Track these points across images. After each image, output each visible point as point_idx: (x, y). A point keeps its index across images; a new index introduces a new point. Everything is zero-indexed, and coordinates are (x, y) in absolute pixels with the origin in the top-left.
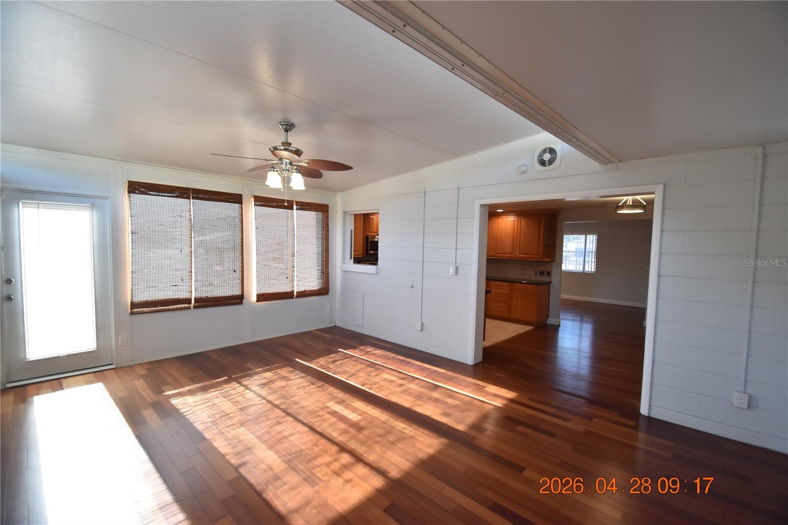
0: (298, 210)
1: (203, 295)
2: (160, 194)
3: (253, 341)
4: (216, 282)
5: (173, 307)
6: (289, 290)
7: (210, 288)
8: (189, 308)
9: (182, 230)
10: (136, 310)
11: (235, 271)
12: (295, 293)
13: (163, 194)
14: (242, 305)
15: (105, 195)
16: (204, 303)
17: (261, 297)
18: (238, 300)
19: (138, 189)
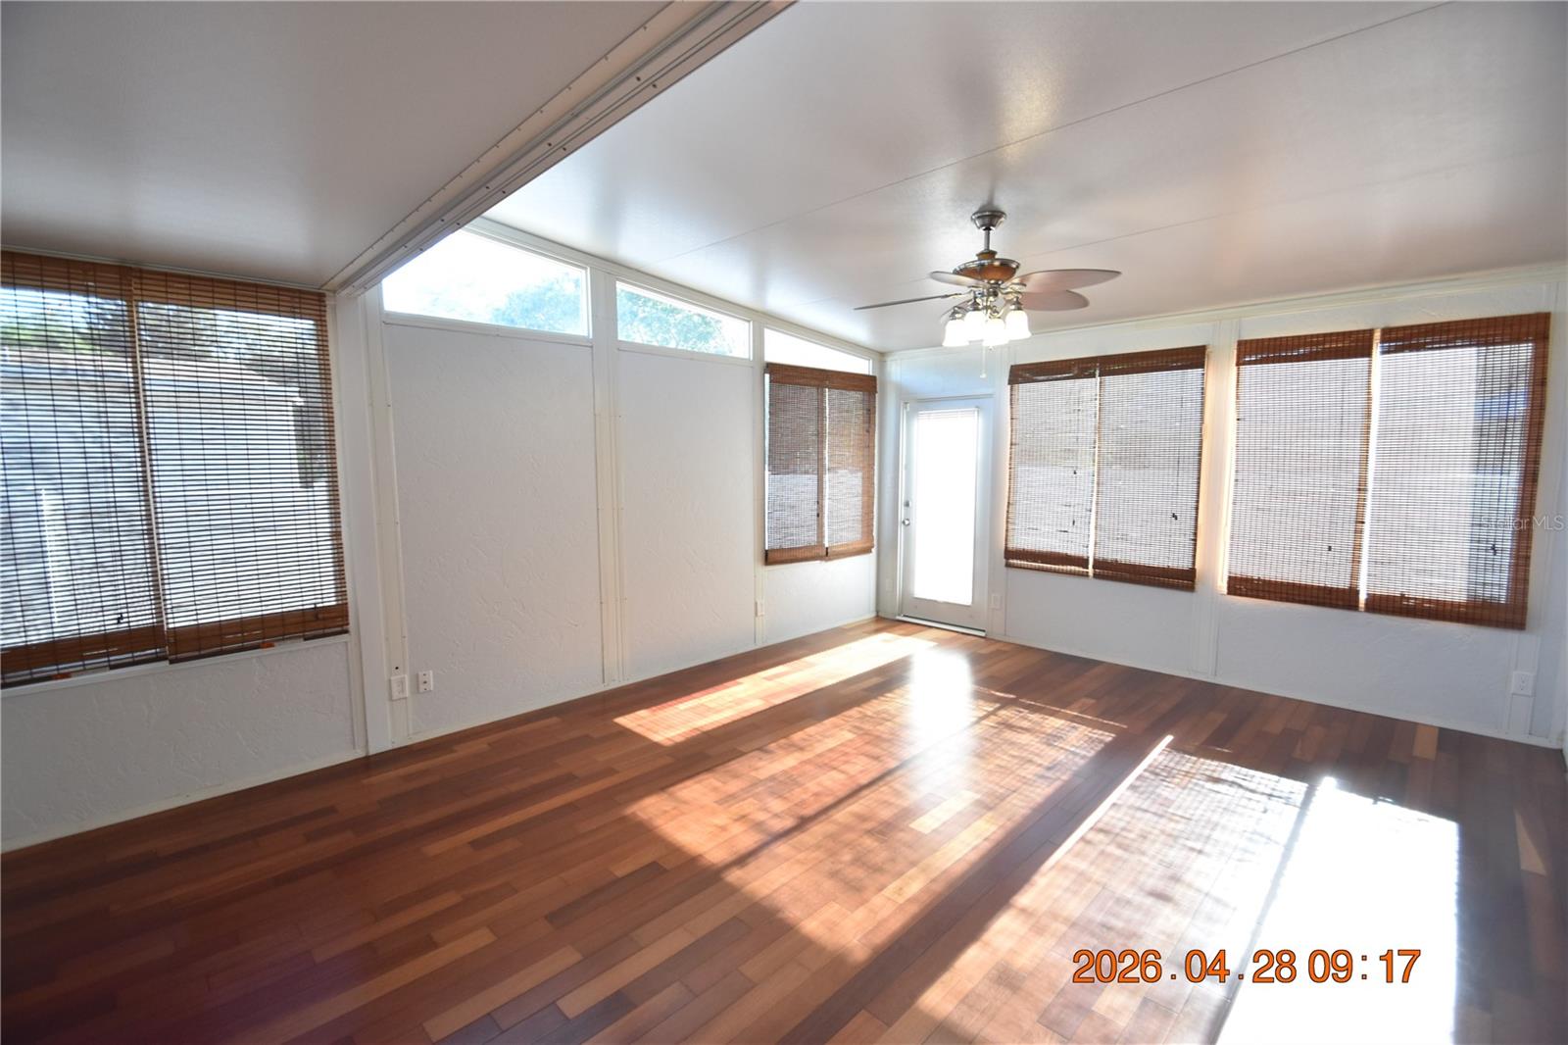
0: (1389, 352)
1: (1109, 555)
2: (1051, 377)
3: (1213, 681)
4: (1134, 535)
5: (1061, 567)
6: (1343, 583)
7: (1121, 545)
8: (1086, 575)
9: (1080, 435)
10: (1015, 561)
11: (1175, 516)
12: (1363, 597)
13: (1054, 377)
14: (1194, 594)
15: (990, 391)
16: (1111, 571)
17: (1240, 586)
18: (1183, 579)
19: (1021, 376)
